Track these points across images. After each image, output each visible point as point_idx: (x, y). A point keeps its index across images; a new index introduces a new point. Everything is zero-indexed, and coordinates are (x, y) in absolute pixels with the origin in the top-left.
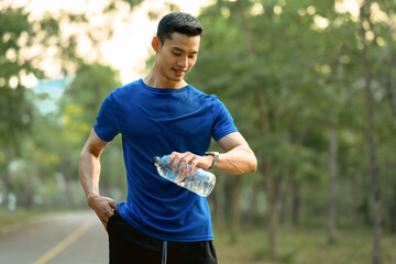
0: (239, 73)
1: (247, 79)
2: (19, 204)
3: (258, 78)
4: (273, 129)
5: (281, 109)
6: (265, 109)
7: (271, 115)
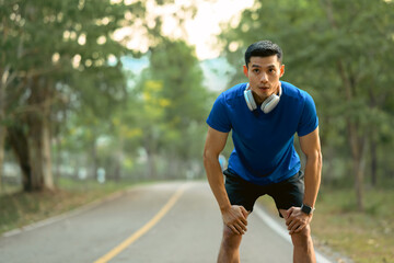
0: (322, 45)
1: (331, 49)
2: (108, 177)
3: (341, 48)
4: (354, 94)
5: (361, 75)
6: (346, 75)
7: (352, 81)
